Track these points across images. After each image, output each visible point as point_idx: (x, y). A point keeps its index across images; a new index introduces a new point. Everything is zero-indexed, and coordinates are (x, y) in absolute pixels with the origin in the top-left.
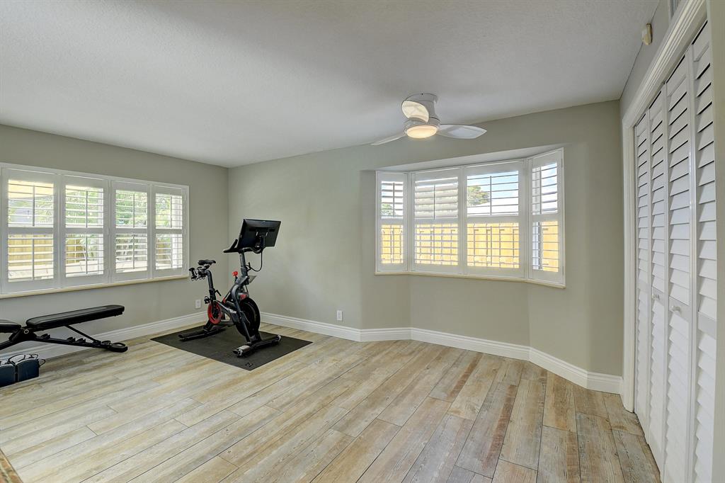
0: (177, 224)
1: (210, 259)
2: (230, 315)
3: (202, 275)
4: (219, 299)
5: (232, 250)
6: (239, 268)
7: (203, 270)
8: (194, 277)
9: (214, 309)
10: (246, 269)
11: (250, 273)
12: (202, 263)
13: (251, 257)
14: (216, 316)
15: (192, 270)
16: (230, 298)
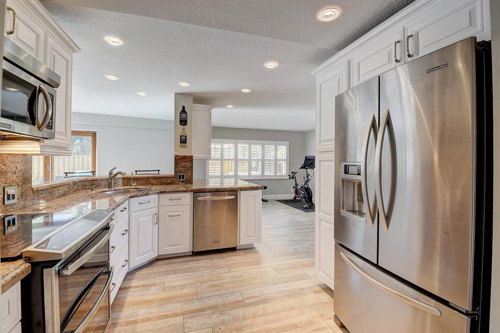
0: (284, 157)
1: (295, 171)
2: (302, 194)
3: (293, 178)
4: (299, 187)
5: (302, 168)
6: (305, 175)
7: (293, 176)
8: (290, 178)
9: (297, 192)
10: (308, 175)
11: (309, 177)
12: (293, 173)
13: (309, 170)
14: (297, 194)
15: (289, 175)
16: (302, 187)
